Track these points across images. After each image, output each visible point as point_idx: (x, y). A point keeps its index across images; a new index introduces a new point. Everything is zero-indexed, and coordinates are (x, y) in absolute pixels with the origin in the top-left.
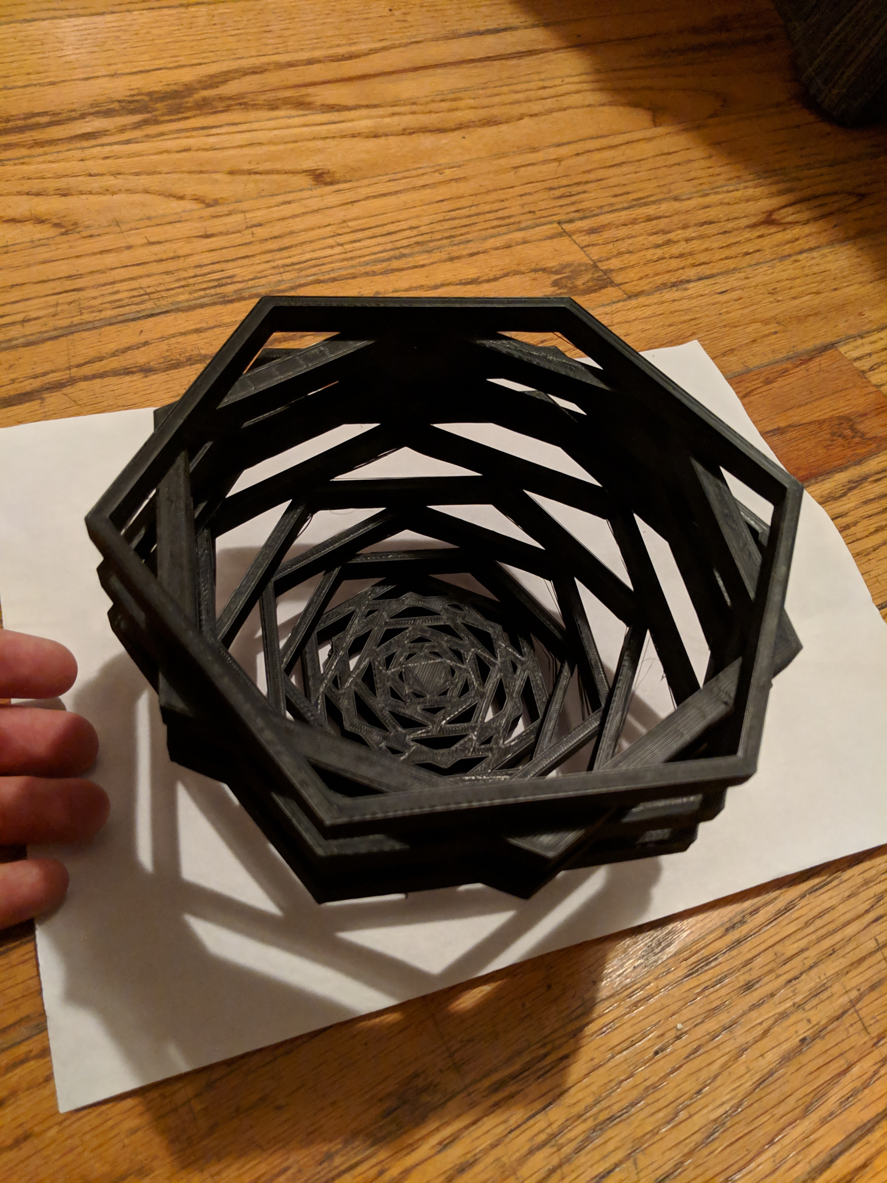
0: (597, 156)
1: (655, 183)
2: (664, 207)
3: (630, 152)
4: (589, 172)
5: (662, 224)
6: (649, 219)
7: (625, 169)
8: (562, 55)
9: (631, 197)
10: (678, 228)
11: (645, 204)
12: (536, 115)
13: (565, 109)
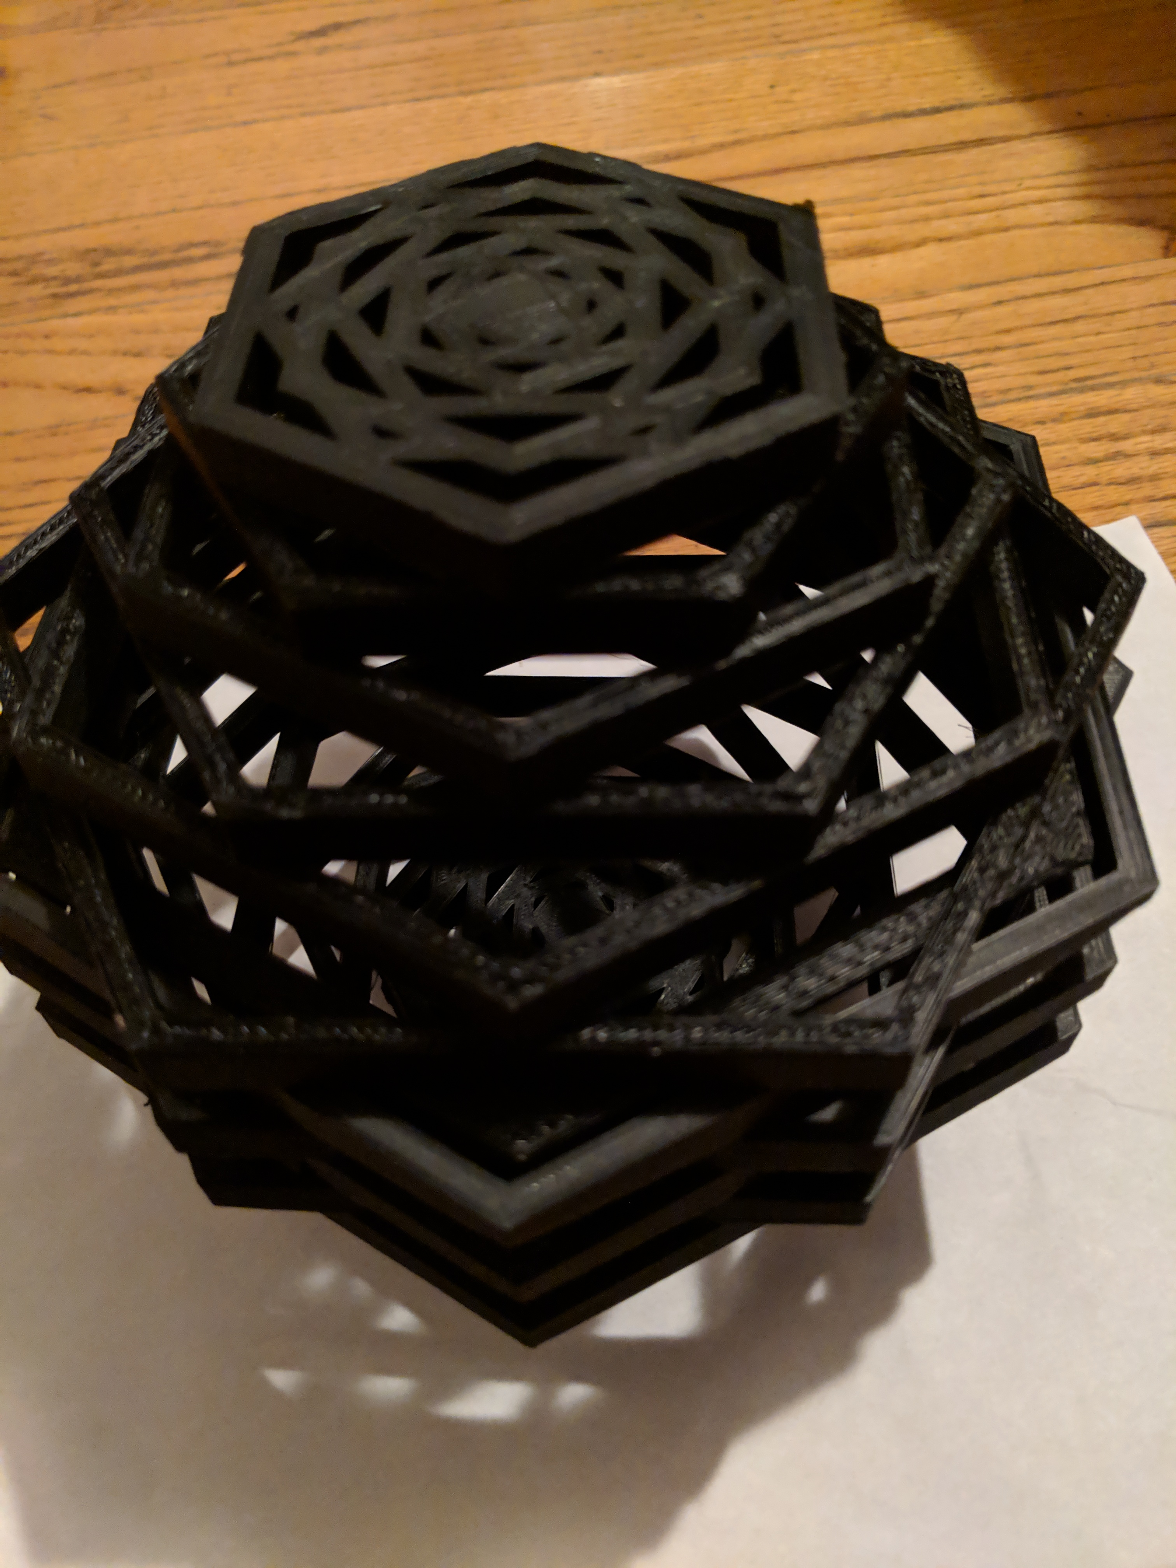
0: (1034, 305)
1: (1127, 352)
2: (1130, 394)
3: (1099, 300)
4: (1008, 331)
5: (1115, 424)
6: (1092, 414)
7: (1079, 327)
8: (1041, 143)
9: (1073, 374)
10: (1144, 433)
11: (1093, 388)
12: (949, 239)
13: (1006, 229)
